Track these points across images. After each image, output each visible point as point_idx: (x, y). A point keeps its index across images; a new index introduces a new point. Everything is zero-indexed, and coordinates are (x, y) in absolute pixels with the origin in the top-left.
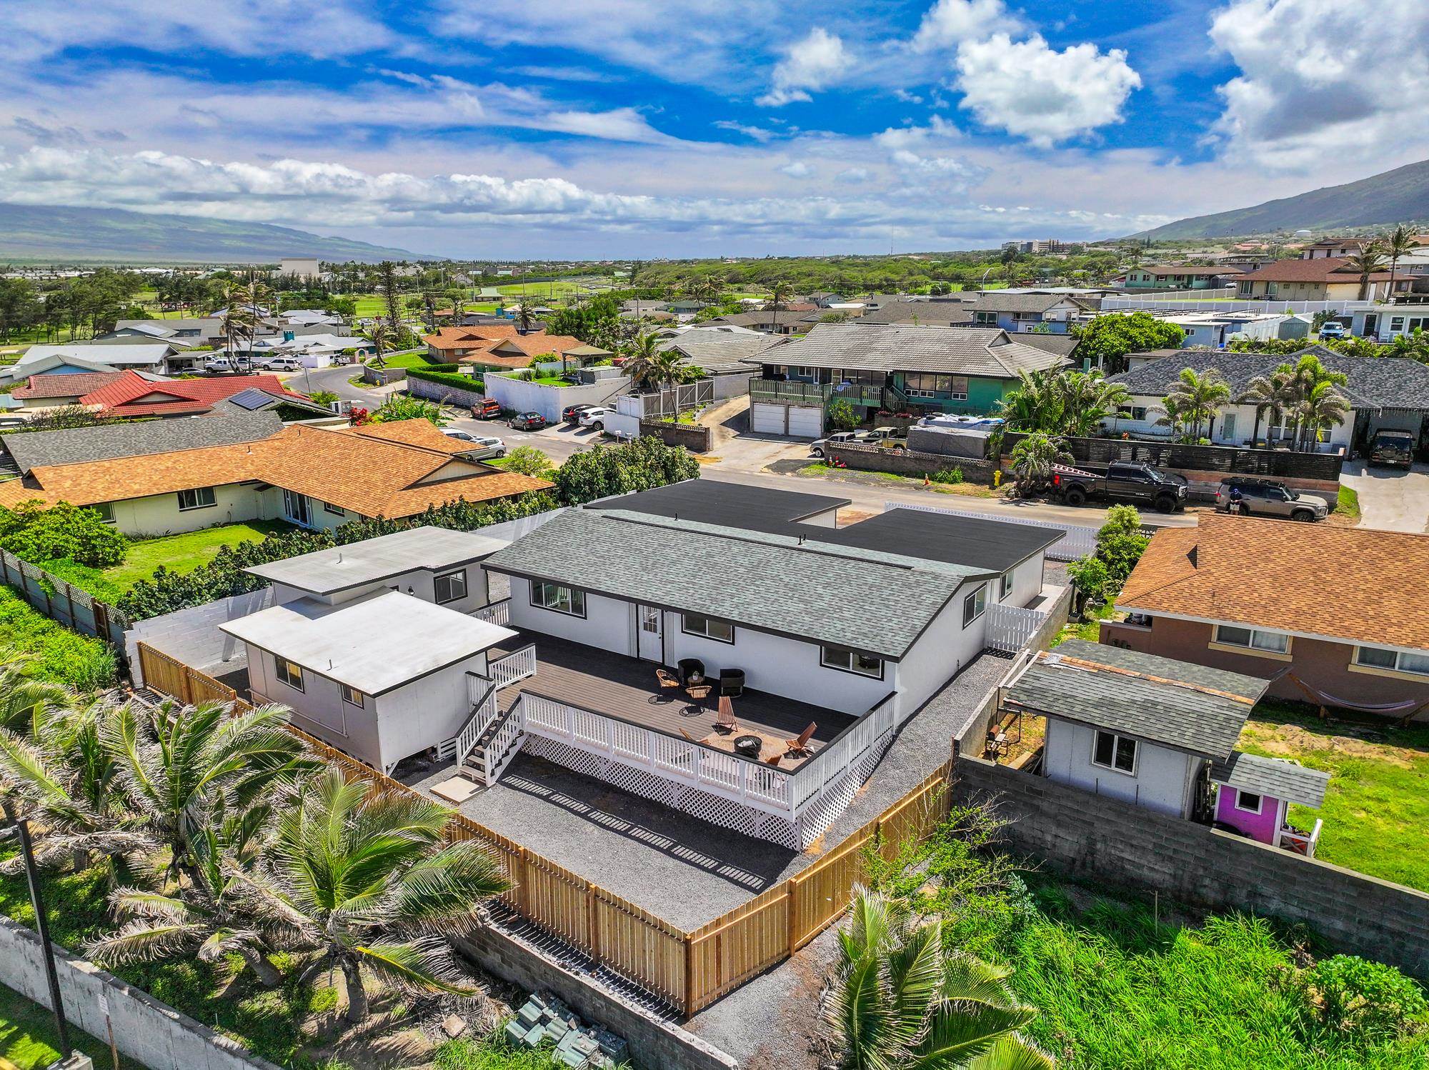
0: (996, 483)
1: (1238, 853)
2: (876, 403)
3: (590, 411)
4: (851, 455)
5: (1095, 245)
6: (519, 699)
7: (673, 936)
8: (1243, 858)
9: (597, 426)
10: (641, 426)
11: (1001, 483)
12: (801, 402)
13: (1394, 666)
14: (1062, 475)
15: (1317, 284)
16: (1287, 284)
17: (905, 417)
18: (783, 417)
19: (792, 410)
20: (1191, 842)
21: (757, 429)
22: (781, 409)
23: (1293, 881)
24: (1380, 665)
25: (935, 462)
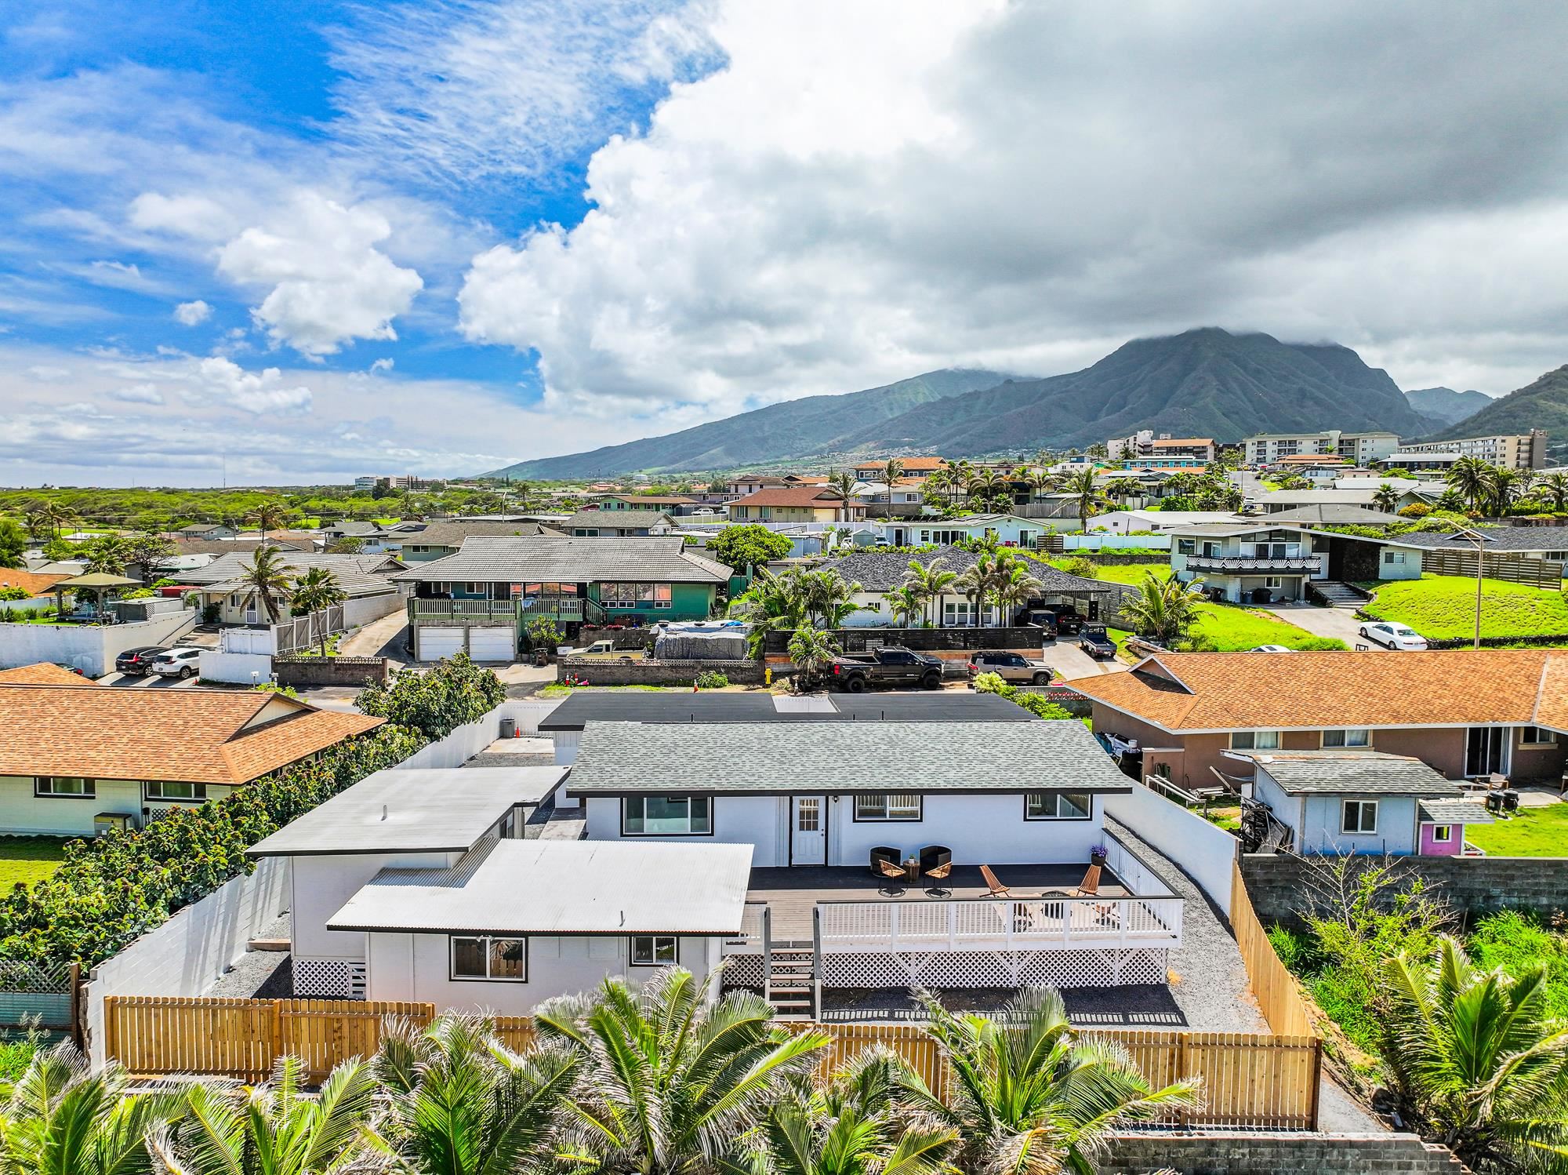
0: (768, 682)
1: (1474, 868)
2: (577, 617)
3: (174, 653)
4: (592, 670)
5: (455, 482)
6: (816, 914)
7: (1295, 1047)
8: (1479, 871)
9: (185, 674)
10: (275, 666)
11: (773, 681)
12: (486, 622)
13: (1343, 744)
14: (840, 666)
15: (805, 508)
16: (780, 509)
17: (616, 629)
18: (461, 640)
19: (473, 632)
20: (1441, 871)
21: (423, 657)
22: (460, 632)
23: (1512, 878)
24: (1335, 745)
25: (693, 668)
